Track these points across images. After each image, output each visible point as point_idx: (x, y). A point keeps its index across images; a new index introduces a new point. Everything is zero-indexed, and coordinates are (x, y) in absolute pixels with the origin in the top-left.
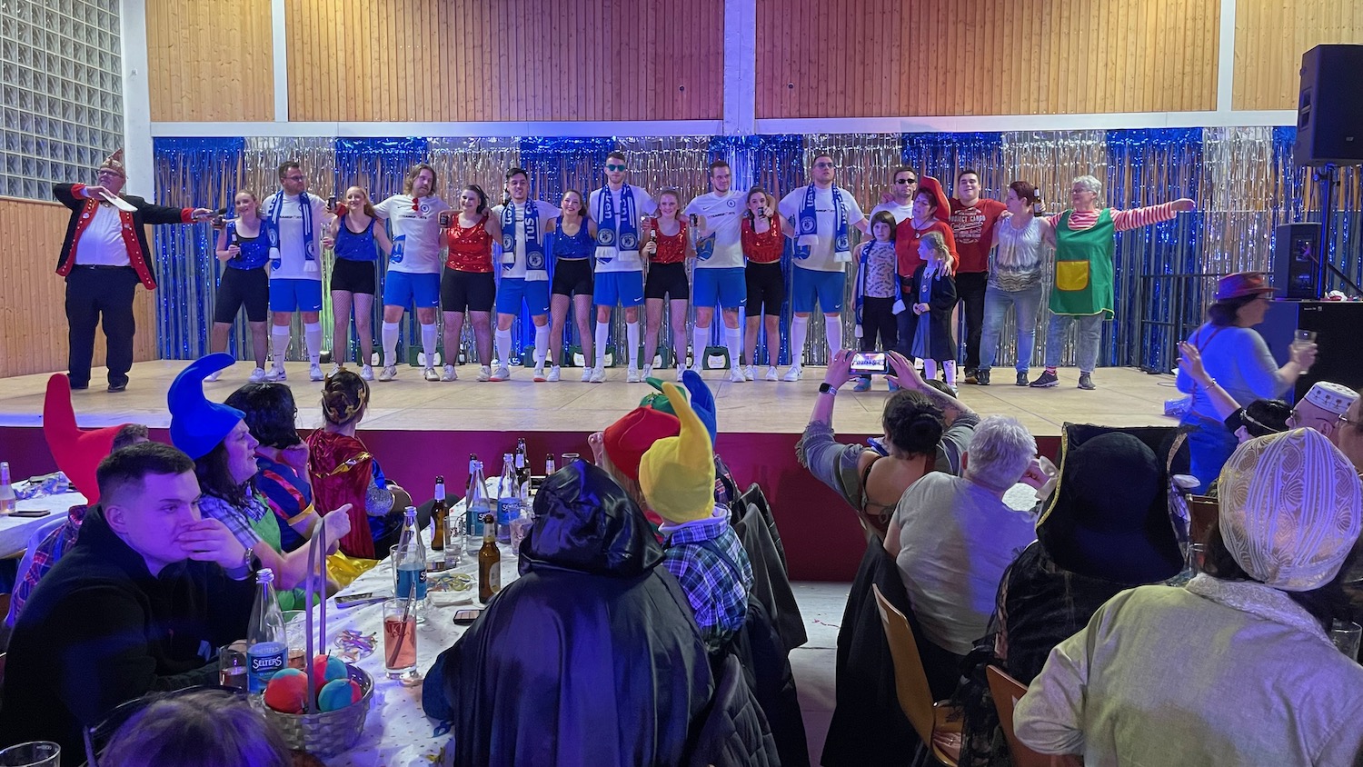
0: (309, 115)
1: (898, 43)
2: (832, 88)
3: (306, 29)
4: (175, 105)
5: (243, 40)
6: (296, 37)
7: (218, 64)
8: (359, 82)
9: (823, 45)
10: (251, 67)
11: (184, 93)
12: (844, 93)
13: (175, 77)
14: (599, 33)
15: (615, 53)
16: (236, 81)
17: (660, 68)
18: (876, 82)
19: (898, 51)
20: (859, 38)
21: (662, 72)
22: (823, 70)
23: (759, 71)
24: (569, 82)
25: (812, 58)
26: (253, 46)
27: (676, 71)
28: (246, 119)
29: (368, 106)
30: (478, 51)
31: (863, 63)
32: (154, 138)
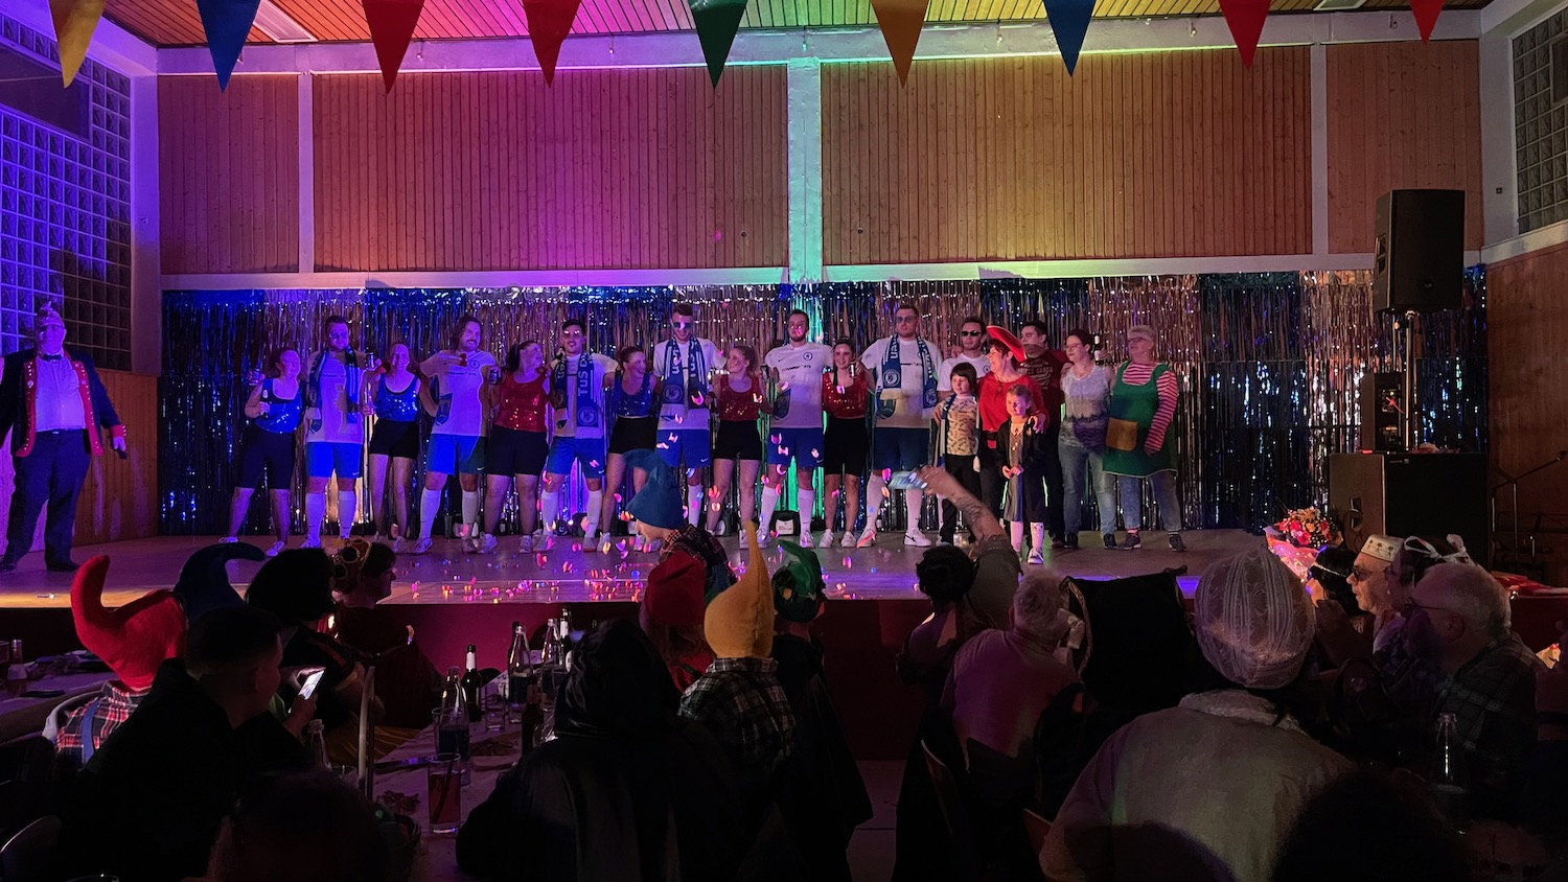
1: (973, 185)
2: (904, 233)
3: (336, 174)
6: (325, 183)
9: (893, 189)
12: (917, 238)
14: (654, 177)
15: (671, 198)
16: (257, 229)
17: (720, 211)
18: (952, 225)
19: (974, 194)
20: (932, 180)
21: (721, 216)
22: (894, 213)
23: (826, 214)
24: (622, 228)
25: (882, 201)
27: (736, 216)
28: (268, 271)
30: (523, 196)
31: (937, 206)
32: (163, 291)
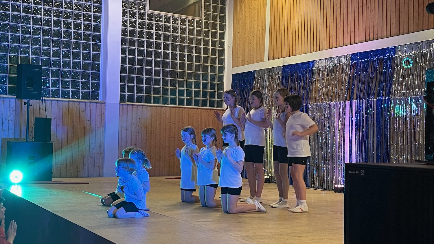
0: (275, 56)
3: (276, 13)
4: (238, 59)
5: (258, 25)
6: (273, 18)
7: (251, 37)
8: (291, 36)
10: (259, 37)
11: (241, 53)
13: (238, 47)
16: (255, 44)
26: (260, 27)
28: (257, 62)
29: (294, 47)
30: (335, 8)
32: (232, 75)
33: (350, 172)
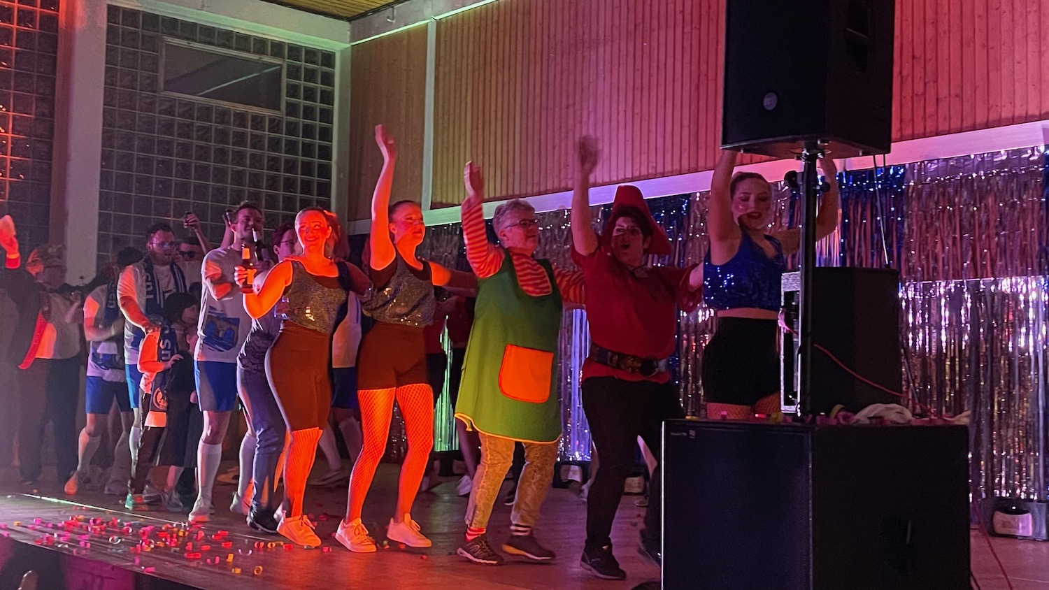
0: (444, 201)
2: (943, 92)
3: (447, 111)
5: (406, 133)
6: (440, 122)
13: (362, 176)
14: (679, 67)
18: (1006, 70)
20: (980, 10)
26: (412, 138)
33: (673, 434)
